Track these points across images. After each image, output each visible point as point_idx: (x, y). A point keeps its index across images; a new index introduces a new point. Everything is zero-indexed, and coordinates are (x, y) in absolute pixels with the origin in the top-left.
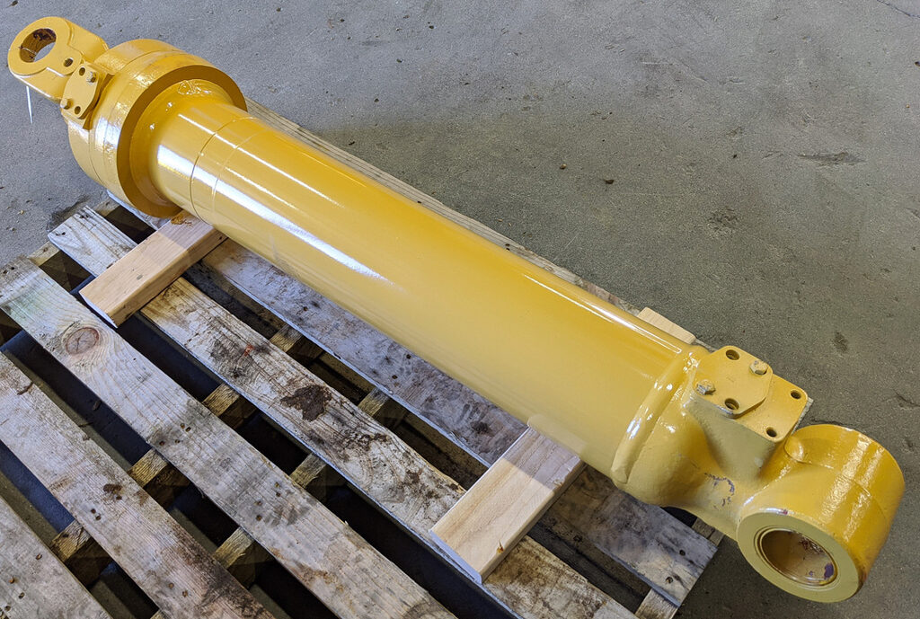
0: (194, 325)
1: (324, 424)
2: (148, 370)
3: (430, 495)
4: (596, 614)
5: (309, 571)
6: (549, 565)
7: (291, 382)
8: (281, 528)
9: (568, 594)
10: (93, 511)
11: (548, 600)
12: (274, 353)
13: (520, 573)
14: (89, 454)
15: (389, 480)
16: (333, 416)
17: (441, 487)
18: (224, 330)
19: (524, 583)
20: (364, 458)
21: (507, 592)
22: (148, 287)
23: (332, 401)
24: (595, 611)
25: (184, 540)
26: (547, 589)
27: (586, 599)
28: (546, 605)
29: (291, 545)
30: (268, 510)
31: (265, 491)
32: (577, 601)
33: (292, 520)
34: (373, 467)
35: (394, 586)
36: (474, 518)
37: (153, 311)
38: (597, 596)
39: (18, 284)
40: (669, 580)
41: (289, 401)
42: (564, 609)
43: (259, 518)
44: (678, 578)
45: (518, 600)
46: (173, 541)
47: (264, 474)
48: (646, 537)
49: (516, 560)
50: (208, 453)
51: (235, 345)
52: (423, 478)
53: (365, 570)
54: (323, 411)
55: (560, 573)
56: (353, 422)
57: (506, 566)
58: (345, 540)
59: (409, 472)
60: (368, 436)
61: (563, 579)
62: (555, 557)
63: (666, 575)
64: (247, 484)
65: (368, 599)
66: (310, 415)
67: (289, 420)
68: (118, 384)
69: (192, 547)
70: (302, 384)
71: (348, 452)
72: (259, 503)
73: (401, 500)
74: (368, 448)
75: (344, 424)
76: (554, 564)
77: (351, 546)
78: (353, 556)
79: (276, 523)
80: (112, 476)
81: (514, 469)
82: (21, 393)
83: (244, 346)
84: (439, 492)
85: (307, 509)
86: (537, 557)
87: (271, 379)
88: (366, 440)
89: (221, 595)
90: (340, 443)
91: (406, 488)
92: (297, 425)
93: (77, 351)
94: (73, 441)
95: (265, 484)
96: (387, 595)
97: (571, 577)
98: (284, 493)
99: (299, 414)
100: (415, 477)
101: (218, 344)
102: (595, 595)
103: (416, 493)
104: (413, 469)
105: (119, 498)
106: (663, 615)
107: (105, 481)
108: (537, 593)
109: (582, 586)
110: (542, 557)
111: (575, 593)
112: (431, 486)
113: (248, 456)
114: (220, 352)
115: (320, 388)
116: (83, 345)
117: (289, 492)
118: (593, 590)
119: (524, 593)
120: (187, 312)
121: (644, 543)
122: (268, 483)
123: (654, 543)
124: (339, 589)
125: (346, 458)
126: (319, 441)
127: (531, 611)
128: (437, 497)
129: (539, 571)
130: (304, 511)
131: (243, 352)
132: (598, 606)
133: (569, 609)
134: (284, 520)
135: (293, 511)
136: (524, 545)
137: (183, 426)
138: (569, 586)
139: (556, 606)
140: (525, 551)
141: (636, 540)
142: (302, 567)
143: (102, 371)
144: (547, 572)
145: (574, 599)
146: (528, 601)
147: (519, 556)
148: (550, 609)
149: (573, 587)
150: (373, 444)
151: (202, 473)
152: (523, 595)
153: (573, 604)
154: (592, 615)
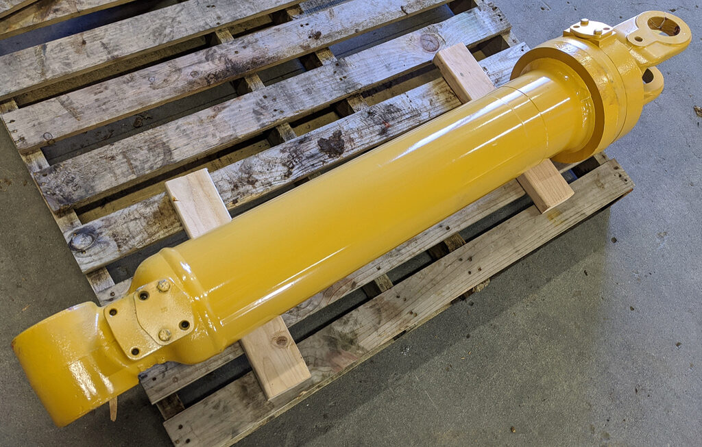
0: (419, 102)
1: (313, 147)
2: (393, 70)
3: (236, 187)
4: (115, 243)
5: (220, 110)
6: (158, 232)
7: (352, 140)
8: (253, 106)
9: (134, 234)
10: (307, 24)
11: (138, 221)
12: (378, 137)
13: (162, 214)
14: (346, 30)
15: (257, 169)
16: (316, 154)
17: (238, 194)
18: (407, 116)
19: (155, 214)
20: (278, 161)
21: (154, 202)
23: (327, 157)
24: (118, 243)
25: (269, 59)
26: (144, 224)
27: (127, 242)
28: (136, 219)
29: (240, 107)
30: (266, 102)
31: (280, 104)
32: (128, 236)
33: (255, 112)
34: (270, 164)
35: (189, 148)
36: (201, 193)
37: (440, 83)
38: (125, 249)
39: (487, 21)
40: (112, 294)
41: (338, 135)
42: (128, 227)
43: (265, 97)
44: (111, 300)
45: (147, 206)
46: (270, 54)
47: (292, 107)
49: (171, 215)
50: (319, 85)
51: (393, 119)
52: (250, 187)
53: (206, 136)
54: (322, 150)
55: (150, 235)
56: (307, 163)
57: (170, 208)
58: (229, 133)
59: (257, 181)
60: (292, 168)
61: (146, 235)
62: (162, 237)
63: (117, 294)
64: (290, 98)
65: (188, 132)
66: (322, 142)
67: (326, 130)
68: (390, 54)
69: (263, 62)
70: (347, 145)
71: (287, 154)
72: (275, 100)
73: (241, 170)
74: (284, 165)
75: (308, 158)
76: (158, 235)
77: (224, 135)
78: (218, 134)
79: (258, 104)
80: (325, 37)
82: (402, 7)
83: (391, 123)
84: (236, 192)
85: (259, 121)
86: (167, 228)
87: (358, 130)
88: (291, 166)
89: (227, 68)
90: (295, 151)
91: (247, 176)
92: (318, 134)
93: (422, 39)
94: (357, 25)
95: (286, 106)
96: (185, 142)
97: (144, 240)
98: (275, 113)
99: (326, 137)
100: (252, 183)
101: (398, 110)
102: (126, 248)
103: (241, 180)
104: (257, 184)
105: (310, 37)
106: (97, 284)
107: (324, 33)
108: (145, 218)
109: (136, 243)
110: (165, 230)
111: (134, 238)
112: (241, 190)
113: (309, 104)
114: (390, 110)
115: (340, 154)
116: (426, 43)
117: (274, 116)
118: (130, 249)
119: (148, 211)
120: (431, 101)
122: (285, 107)
124: (201, 121)
125: (283, 151)
126: (301, 142)
127: (136, 210)
128: (233, 190)
129: (158, 224)
130: (259, 120)
131: (386, 121)
132: (119, 246)
133: (126, 230)
134: (257, 108)
135: (261, 114)
136: (178, 224)
137: (345, 77)
138: (140, 236)
139: (132, 225)
140: (174, 223)
142: (224, 108)
143: (403, 48)
144: (155, 228)
145: (131, 235)
146: (143, 210)
147: (172, 218)
148: (131, 220)
149: (138, 238)
150: (286, 169)
151: (308, 79)
152: (148, 210)
153: (128, 233)
154: (116, 240)
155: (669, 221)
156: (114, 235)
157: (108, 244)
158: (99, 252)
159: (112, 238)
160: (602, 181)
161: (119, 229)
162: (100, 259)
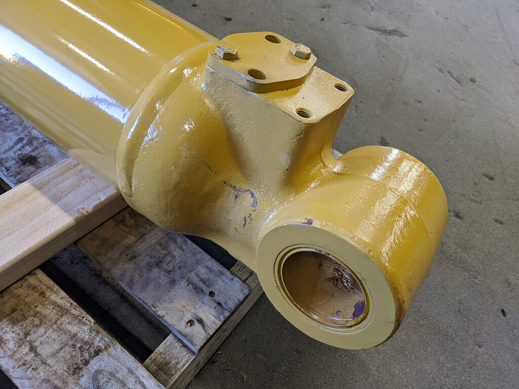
4: (92, 362)
6: (54, 303)
9: (65, 337)
11: (36, 344)
13: (14, 310)
19: (15, 322)
24: (92, 357)
26: (41, 330)
27: (86, 343)
28: (33, 349)
32: (74, 346)
38: (101, 340)
40: (191, 322)
42: (54, 355)
44: (200, 321)
48: (177, 277)
49: (15, 296)
55: (63, 311)
61: (66, 319)
62: (63, 294)
63: (189, 317)
76: (60, 302)
81: (37, 194)
86: (42, 294)
97: (75, 317)
102: (98, 339)
106: (177, 363)
108: (27, 334)
109: (85, 328)
110: (48, 294)
111: (75, 335)
118: (98, 332)
119: (10, 335)
121: (173, 282)
123: (183, 283)
129: (38, 309)
132: (98, 352)
133: (61, 354)
136: (31, 279)
138: (69, 327)
139: (44, 351)
140: (29, 286)
141: (164, 279)
144: (49, 312)
145: (70, 343)
146: (11, 345)
147: (20, 291)
148: (37, 354)
149: (74, 329)
152: (8, 336)
153: (67, 349)
154: (87, 363)
156: (76, 370)
157: (99, 372)
158: (118, 380)
159: (84, 372)
161: (60, 368)
162: (131, 372)
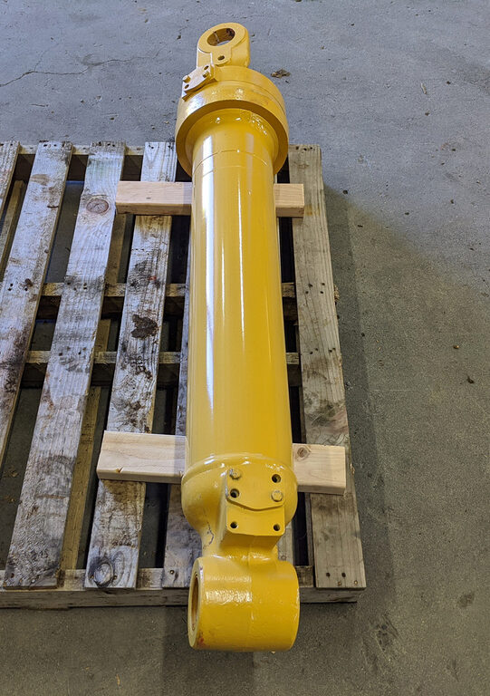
0: (147, 244)
1: (135, 344)
2: (104, 247)
3: (133, 421)
4: (123, 546)
5: (48, 397)
6: (135, 506)
7: (149, 311)
8: (63, 368)
9: (125, 525)
10: (12, 285)
11: (113, 517)
12: (160, 290)
13: (120, 494)
14: (39, 260)
15: (127, 396)
16: (144, 345)
17: (142, 423)
18: (155, 259)
19: (115, 499)
20: (131, 376)
21: (104, 494)
22: (147, 206)
23: (153, 338)
24: (125, 544)
25: (25, 332)
26: (120, 513)
27: (129, 536)
28: (110, 518)
29: (57, 379)
30: (67, 356)
31: (76, 346)
32: (124, 532)
33: (69, 370)
34: (129, 384)
35: (68, 443)
36: (127, 446)
37: (141, 221)
38: (134, 541)
39: (108, 155)
40: (173, 572)
41: (136, 319)
42: (115, 528)
43: (61, 354)
44: (177, 576)
45: (104, 502)
46: (21, 329)
47: (86, 339)
48: (190, 545)
49: (126, 487)
50: (78, 307)
51: (150, 271)
52: (141, 411)
53: (67, 420)
54: (143, 338)
55: (135, 513)
56: (148, 355)
57: (119, 484)
58: (77, 400)
59: (138, 402)
60: (145, 369)
61: (132, 517)
62: (142, 505)
63: (174, 569)
64: (75, 336)
65: (53, 433)
66: (135, 334)
67: (127, 325)
68: (86, 240)
69: (24, 339)
70: (151, 317)
71: (129, 366)
72: (69, 349)
73: (119, 410)
74: (137, 373)
75: (143, 352)
76: (138, 508)
77: (76, 405)
78: (71, 410)
79: (64, 364)
80: (35, 278)
82: (49, 207)
83: (153, 274)
84: (138, 424)
85: (82, 371)
86: (136, 497)
87: (143, 301)
88: (142, 369)
89: (9, 369)
90: (130, 359)
91: (128, 407)
92: (125, 332)
93: (90, 210)
94: (41, 248)
95: (81, 343)
96: (61, 440)
97: (136, 520)
98: (82, 355)
99: (133, 328)
100: (138, 406)
101: (145, 263)
102: (134, 539)
103: (128, 414)
104: (142, 403)
105: (26, 290)
106: (151, 584)
107: (30, 277)
108: (114, 509)
109: (135, 529)
110: (138, 499)
111: (128, 528)
112: (139, 418)
113: (91, 324)
114: (140, 268)
115: (156, 325)
116: (96, 209)
117: (85, 357)
118: (137, 536)
119: (110, 503)
120: (153, 235)
121: (186, 545)
122: (81, 344)
123: (190, 551)
124: (49, 417)
125: (124, 368)
126: (124, 349)
127: (102, 513)
128: (134, 425)
129: (128, 502)
130: (80, 371)
131: (149, 277)
132: (129, 544)
133: (117, 531)
134: (68, 366)
135: (75, 366)
136: (138, 485)
137: (85, 285)
138: (130, 522)
139: (114, 523)
140: (135, 488)
141: (184, 540)
142: (48, 392)
143: (88, 228)
144: (130, 507)
145: (124, 530)
146: (106, 508)
147: (130, 487)
148: (109, 522)
149: (131, 525)
150: (142, 374)
151: (66, 312)
152: (108, 503)
153: (121, 531)
154: (121, 545)
155: (353, 149)
156: (115, 544)
157: (121, 553)
158: (123, 564)
159: (117, 547)
160: (302, 163)
161: (111, 536)
162: (131, 566)
